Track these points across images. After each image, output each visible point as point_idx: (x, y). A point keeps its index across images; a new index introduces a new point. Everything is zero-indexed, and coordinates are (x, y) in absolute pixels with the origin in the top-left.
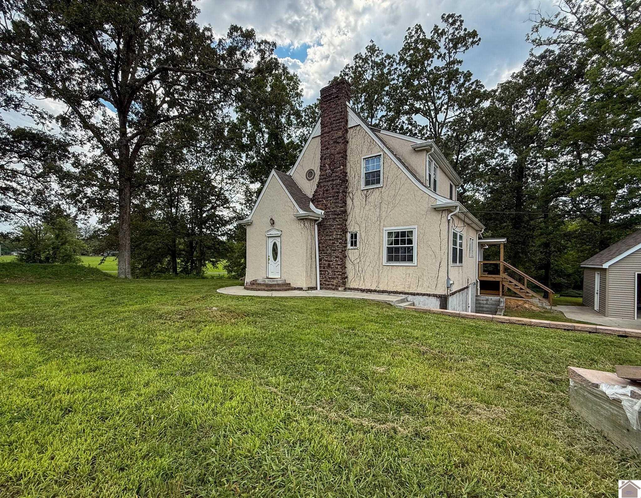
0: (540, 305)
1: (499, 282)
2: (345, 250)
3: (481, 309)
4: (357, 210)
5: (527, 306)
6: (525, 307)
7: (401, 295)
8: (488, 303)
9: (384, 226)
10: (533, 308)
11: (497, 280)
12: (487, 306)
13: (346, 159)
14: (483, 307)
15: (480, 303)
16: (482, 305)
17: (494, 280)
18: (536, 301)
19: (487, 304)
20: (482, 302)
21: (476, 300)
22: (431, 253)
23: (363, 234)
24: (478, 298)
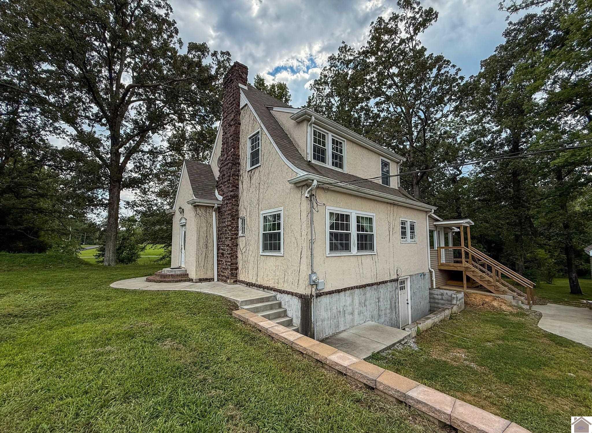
0: (514, 303)
1: (462, 271)
2: (237, 238)
3: (436, 305)
4: (245, 193)
5: (495, 304)
6: (493, 306)
7: (272, 292)
8: (444, 298)
9: (262, 210)
10: (504, 307)
11: (459, 269)
12: (442, 302)
13: (239, 141)
14: (438, 303)
15: (434, 298)
16: (437, 301)
17: (456, 269)
18: (509, 297)
19: (442, 299)
20: (436, 296)
21: (430, 294)
22: (293, 239)
23: (248, 219)
24: (432, 291)
